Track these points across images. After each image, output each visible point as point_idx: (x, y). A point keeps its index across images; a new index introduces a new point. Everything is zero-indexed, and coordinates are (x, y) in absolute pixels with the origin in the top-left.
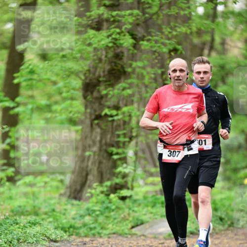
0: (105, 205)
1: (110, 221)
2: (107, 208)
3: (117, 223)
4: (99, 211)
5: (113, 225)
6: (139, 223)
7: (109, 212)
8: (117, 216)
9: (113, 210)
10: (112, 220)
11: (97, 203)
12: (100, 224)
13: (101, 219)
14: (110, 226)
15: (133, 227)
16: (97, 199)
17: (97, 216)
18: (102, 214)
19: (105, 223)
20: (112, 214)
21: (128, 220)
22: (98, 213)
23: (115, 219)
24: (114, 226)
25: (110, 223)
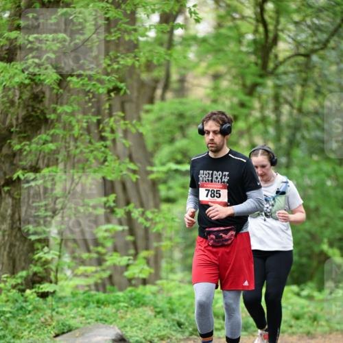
0: (18, 305)
1: (25, 327)
2: (22, 308)
3: (35, 330)
4: (10, 312)
5: (30, 332)
6: (66, 331)
7: (25, 314)
8: (34, 320)
9: (30, 312)
10: (28, 325)
11: (7, 301)
12: (12, 330)
13: (13, 324)
14: (26, 333)
15: (57, 336)
16: (7, 296)
17: (8, 319)
18: (14, 317)
19: (19, 329)
20: (28, 316)
21: (50, 325)
22: (8, 315)
23: (33, 323)
24: (31, 334)
25: (25, 330)
